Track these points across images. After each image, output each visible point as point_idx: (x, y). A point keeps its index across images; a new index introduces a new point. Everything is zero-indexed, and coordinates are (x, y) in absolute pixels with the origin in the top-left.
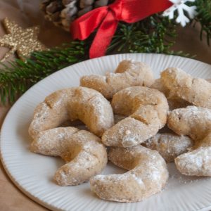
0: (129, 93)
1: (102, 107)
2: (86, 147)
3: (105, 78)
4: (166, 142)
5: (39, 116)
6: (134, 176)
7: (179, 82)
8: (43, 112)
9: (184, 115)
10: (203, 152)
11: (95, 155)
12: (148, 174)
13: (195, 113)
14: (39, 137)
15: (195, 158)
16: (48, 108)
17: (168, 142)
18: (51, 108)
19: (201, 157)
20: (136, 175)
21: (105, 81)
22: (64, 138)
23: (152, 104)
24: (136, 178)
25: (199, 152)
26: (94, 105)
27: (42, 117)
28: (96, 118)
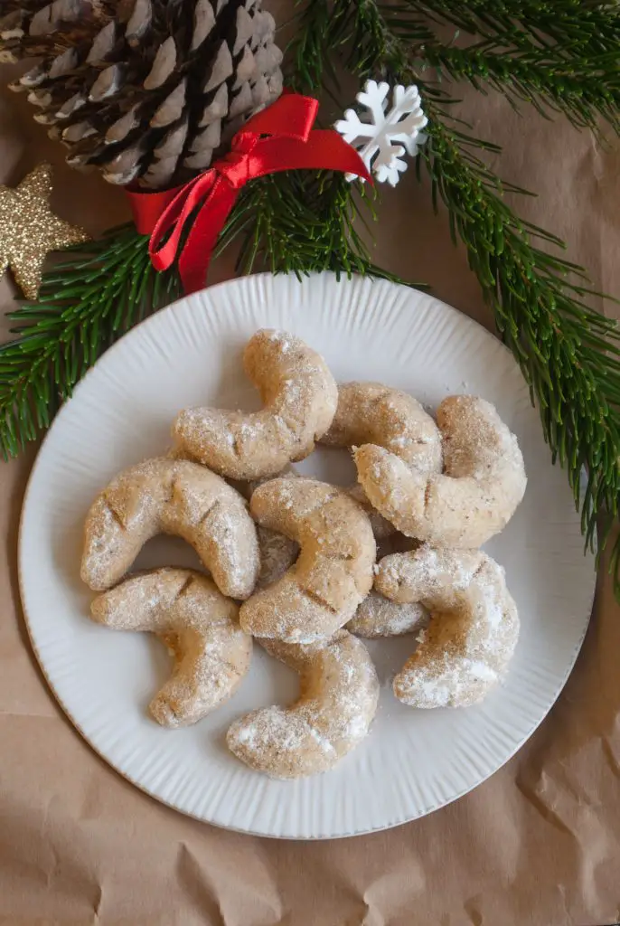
0: (289, 505)
1: (234, 545)
2: (209, 648)
3: (230, 439)
4: (371, 615)
5: (100, 547)
6: (314, 732)
7: (396, 507)
8: (108, 539)
9: (409, 581)
10: (450, 677)
11: (229, 664)
12: (342, 729)
13: (433, 573)
14: (107, 612)
15: (435, 691)
16: (117, 529)
17: (376, 616)
18: (122, 527)
19: (446, 690)
20: (319, 733)
21: (231, 450)
22: (159, 606)
23: (342, 557)
24: (318, 739)
25: (442, 677)
26: (215, 539)
27: (107, 549)
28: (225, 573)
